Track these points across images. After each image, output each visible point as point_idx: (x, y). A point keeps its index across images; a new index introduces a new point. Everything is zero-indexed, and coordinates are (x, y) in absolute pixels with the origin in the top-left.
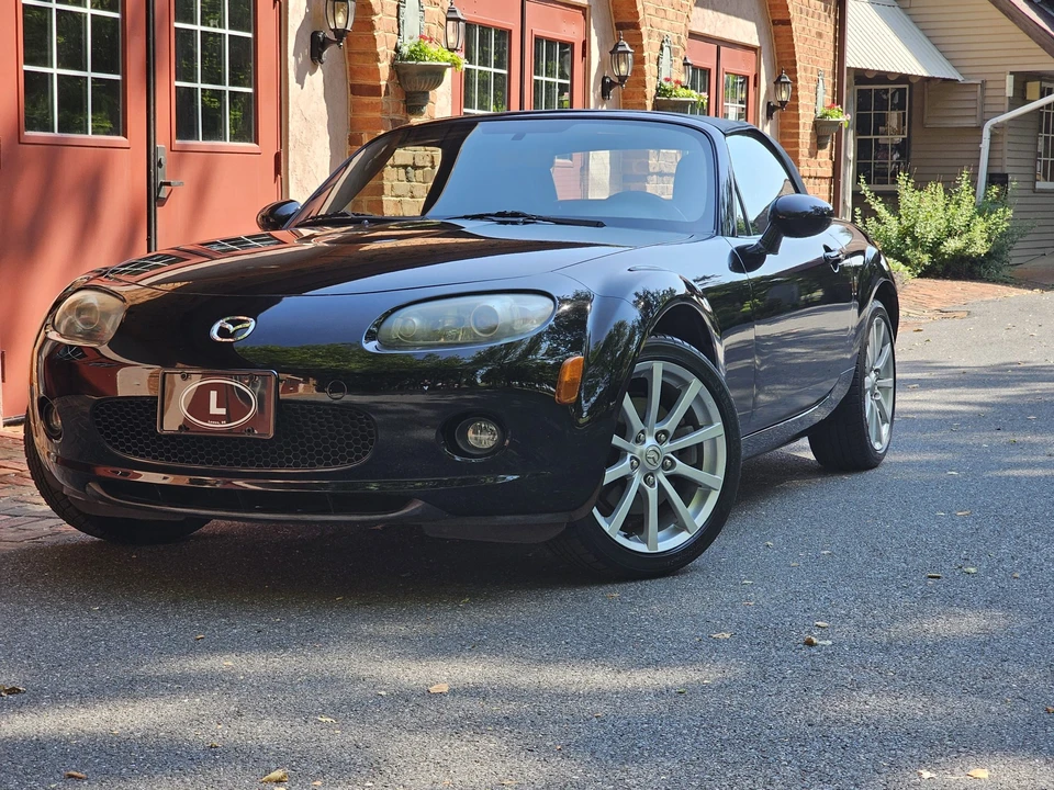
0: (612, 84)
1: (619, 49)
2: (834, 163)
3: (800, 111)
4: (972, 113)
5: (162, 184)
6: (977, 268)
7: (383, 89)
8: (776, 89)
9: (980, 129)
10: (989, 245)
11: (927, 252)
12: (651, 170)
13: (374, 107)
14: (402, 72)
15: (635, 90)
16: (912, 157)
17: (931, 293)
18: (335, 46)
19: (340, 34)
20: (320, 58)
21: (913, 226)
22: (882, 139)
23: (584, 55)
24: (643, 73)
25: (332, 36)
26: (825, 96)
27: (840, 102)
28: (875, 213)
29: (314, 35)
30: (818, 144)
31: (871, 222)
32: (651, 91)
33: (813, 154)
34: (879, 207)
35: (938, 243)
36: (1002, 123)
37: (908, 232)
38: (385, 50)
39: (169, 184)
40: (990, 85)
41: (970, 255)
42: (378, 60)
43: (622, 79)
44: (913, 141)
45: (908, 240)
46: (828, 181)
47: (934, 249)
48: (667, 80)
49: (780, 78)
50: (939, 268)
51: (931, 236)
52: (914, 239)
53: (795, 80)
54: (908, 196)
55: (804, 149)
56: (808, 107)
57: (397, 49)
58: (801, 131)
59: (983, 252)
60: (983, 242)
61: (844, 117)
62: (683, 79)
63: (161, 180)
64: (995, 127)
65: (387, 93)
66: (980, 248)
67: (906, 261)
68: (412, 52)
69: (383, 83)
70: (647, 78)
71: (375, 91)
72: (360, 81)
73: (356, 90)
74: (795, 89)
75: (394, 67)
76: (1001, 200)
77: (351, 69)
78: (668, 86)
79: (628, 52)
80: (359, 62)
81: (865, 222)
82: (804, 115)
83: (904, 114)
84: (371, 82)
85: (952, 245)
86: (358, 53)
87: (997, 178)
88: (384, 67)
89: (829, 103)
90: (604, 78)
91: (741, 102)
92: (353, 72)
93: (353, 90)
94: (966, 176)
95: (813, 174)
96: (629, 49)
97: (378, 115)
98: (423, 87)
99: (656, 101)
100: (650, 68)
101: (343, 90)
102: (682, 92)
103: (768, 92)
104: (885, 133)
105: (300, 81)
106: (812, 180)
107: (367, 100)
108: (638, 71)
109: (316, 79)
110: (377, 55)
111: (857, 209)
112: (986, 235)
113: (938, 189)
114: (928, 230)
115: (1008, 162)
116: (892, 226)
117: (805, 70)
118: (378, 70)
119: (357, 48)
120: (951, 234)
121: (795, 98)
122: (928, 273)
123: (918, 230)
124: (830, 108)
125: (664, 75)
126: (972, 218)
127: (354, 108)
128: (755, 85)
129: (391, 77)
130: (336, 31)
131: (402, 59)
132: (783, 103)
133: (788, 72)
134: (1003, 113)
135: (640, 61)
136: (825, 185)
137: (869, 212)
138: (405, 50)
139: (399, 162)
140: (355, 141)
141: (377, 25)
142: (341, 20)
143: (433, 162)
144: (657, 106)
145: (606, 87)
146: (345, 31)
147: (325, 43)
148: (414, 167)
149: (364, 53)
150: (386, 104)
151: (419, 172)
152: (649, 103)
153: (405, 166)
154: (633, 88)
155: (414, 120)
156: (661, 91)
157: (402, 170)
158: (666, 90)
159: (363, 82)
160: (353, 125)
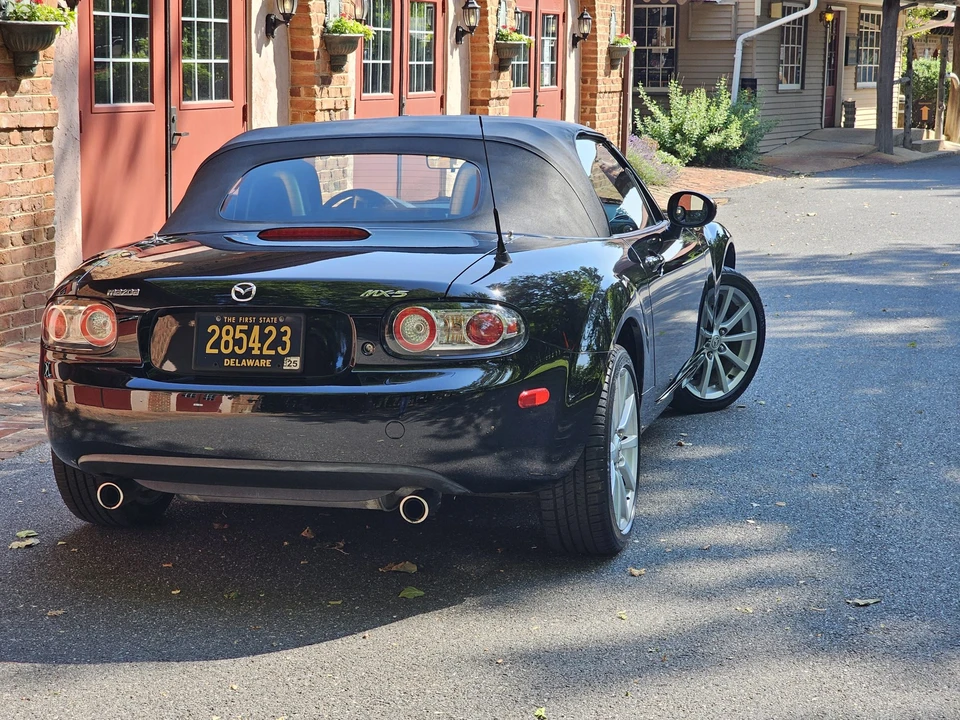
0: (464, 33)
1: (470, 6)
2: (623, 80)
3: (598, 41)
4: (728, 29)
5: (175, 134)
6: (732, 158)
7: (316, 55)
8: (579, 23)
9: (734, 42)
10: (743, 139)
11: (693, 145)
12: (492, 96)
13: (309, 68)
14: (328, 41)
15: (481, 36)
16: (679, 64)
17: (698, 181)
18: (284, 25)
19: (287, 17)
20: (273, 34)
21: (682, 124)
22: (655, 49)
23: (443, 11)
24: (486, 23)
25: (281, 18)
26: (616, 26)
27: (627, 32)
28: (651, 114)
29: (268, 17)
30: (612, 64)
31: (648, 120)
32: (492, 36)
33: (607, 74)
34: (654, 108)
35: (702, 138)
36: (752, 37)
37: (677, 130)
38: (317, 26)
39: (180, 135)
40: (741, 6)
41: (727, 148)
42: (313, 34)
43: (472, 29)
44: (680, 51)
45: (678, 136)
46: (618, 94)
47: (699, 143)
48: (504, 27)
49: (583, 14)
50: (702, 158)
51: (697, 132)
52: (683, 134)
53: (594, 16)
54: (677, 100)
55: (601, 71)
56: (604, 36)
57: (325, 25)
58: (599, 56)
59: (737, 145)
60: (738, 138)
61: (630, 44)
62: (514, 24)
63: (173, 132)
64: (746, 40)
65: (318, 57)
66: (735, 141)
67: (676, 154)
68: (336, 26)
69: (316, 50)
70: (489, 27)
71: (310, 56)
72: (298, 49)
73: (295, 55)
74: (594, 23)
75: (322, 38)
76: (752, 101)
77: (292, 40)
78: (504, 32)
79: (476, 8)
80: (298, 35)
81: (643, 121)
82: (602, 44)
83: (672, 29)
84: (309, 50)
85: (713, 140)
86: (298, 29)
87: (748, 84)
88: (316, 38)
89: (619, 33)
90: (458, 28)
91: (553, 35)
92: (293, 43)
93: (294, 56)
94: (723, 83)
95: (608, 90)
96: (476, 5)
97: (312, 74)
98: (343, 52)
99: (496, 44)
100: (491, 18)
101: (286, 55)
102: (515, 36)
103: (573, 26)
104: (657, 45)
105: (259, 51)
106: (606, 95)
107: (303, 62)
108: (484, 22)
109: (269, 50)
110: (312, 30)
111: (636, 110)
112: (740, 132)
113: (701, 93)
114: (694, 128)
115: (757, 69)
116: (665, 124)
117: (602, 7)
118: (312, 41)
119: (295, 25)
120: (712, 130)
121: (594, 30)
122: (693, 163)
123: (686, 127)
124: (621, 37)
125: (502, 23)
126: (729, 116)
127: (294, 68)
128: (564, 21)
129: (321, 45)
130: (284, 14)
131: (328, 32)
132: (585, 35)
133: (589, 10)
134: (753, 29)
135: (484, 13)
136: (616, 98)
137: (645, 112)
138: (330, 25)
139: (325, 107)
140: (294, 92)
141: (312, 8)
142: (288, 6)
143: (347, 105)
144: (497, 48)
145: (459, 35)
146: (291, 14)
147: (276, 23)
148: (335, 110)
149: (302, 29)
150: (318, 65)
151: (338, 113)
152: (491, 46)
153: (329, 110)
154: (478, 35)
155: (336, 76)
156: (500, 36)
157: (327, 113)
158: (503, 35)
159: (301, 50)
160: (293, 81)
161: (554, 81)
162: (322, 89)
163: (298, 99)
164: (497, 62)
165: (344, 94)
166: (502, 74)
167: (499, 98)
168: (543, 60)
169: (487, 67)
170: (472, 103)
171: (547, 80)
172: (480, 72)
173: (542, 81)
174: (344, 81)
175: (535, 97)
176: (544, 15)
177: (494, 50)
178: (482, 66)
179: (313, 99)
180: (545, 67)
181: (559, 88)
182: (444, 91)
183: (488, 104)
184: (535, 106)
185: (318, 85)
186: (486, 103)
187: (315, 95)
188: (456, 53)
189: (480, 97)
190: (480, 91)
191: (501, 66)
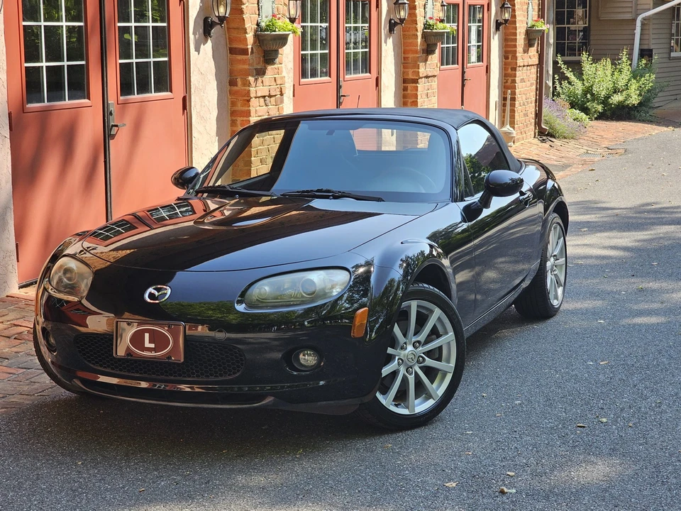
0: (396, 24)
1: (400, 2)
2: (539, 55)
3: (517, 25)
4: (630, 10)
5: (113, 126)
6: (632, 112)
7: (250, 50)
8: (501, 11)
9: (634, 20)
10: (640, 98)
11: (601, 103)
12: (421, 75)
13: (244, 62)
14: (261, 38)
15: (411, 26)
16: (592, 38)
17: (602, 133)
18: (219, 26)
19: (222, 19)
20: (209, 34)
21: (592, 86)
22: (573, 27)
23: (377, 7)
24: (415, 15)
25: (217, 21)
26: (533, 13)
27: (543, 17)
28: (567, 78)
29: (206, 20)
30: (529, 43)
31: (565, 83)
32: (420, 26)
33: (526, 51)
34: (569, 74)
35: (608, 97)
36: (649, 16)
37: (588, 90)
38: (250, 26)
39: (117, 126)
41: (628, 105)
42: (246, 33)
43: (402, 20)
44: (592, 28)
45: (589, 96)
46: (535, 67)
47: (605, 102)
48: (431, 18)
49: (504, 4)
50: (608, 113)
51: (603, 93)
52: (593, 95)
53: (514, 5)
54: (588, 67)
55: (520, 49)
56: (522, 21)
57: (258, 24)
58: (518, 37)
59: (636, 102)
60: (636, 97)
61: (545, 26)
62: (441, 15)
63: (112, 124)
64: (644, 19)
65: (252, 52)
66: (634, 100)
67: (585, 110)
68: (267, 26)
69: (250, 47)
70: (418, 19)
71: (245, 52)
72: (235, 46)
73: (233, 51)
74: (514, 10)
75: (256, 36)
76: (648, 68)
77: (229, 38)
78: (431, 22)
79: (405, 3)
80: (235, 34)
81: (561, 84)
82: (520, 27)
83: (586, 11)
84: (242, 46)
85: (616, 99)
86: (233, 29)
87: (646, 53)
88: (250, 37)
89: (536, 18)
90: (390, 20)
91: (479, 21)
92: (231, 40)
93: (231, 53)
94: (625, 53)
95: (526, 64)
97: (246, 67)
98: (275, 47)
99: (423, 32)
100: (419, 11)
101: (224, 51)
102: (440, 25)
103: (496, 13)
104: (574, 23)
105: (198, 50)
106: (525, 68)
107: (240, 57)
108: (412, 14)
109: (208, 47)
110: (246, 29)
111: (556, 76)
112: (638, 92)
113: (607, 63)
114: (601, 89)
115: (653, 41)
116: (579, 87)
118: (246, 39)
119: (232, 26)
120: (616, 91)
121: (514, 16)
122: (602, 117)
123: (595, 89)
124: (536, 21)
125: (429, 15)
126: (629, 80)
127: (232, 62)
128: (488, 10)
129: (255, 42)
130: (219, 17)
131: (261, 31)
132: (506, 21)
133: (509, 1)
134: (649, 10)
135: (413, 8)
136: (534, 70)
137: (563, 78)
138: (263, 24)
139: (259, 95)
140: (232, 83)
141: (245, 11)
142: (222, 10)
143: (281, 91)
144: (424, 35)
145: (392, 26)
146: (224, 17)
147: (212, 25)
148: (270, 96)
149: (238, 28)
150: (252, 59)
151: (273, 99)
152: (419, 34)
153: (264, 97)
154: (409, 26)
155: (270, 68)
156: (427, 26)
157: (262, 100)
158: (430, 25)
159: (237, 46)
160: (231, 73)
161: (480, 58)
162: (256, 80)
163: (235, 88)
164: (425, 47)
165: (278, 82)
166: (430, 57)
167: (427, 77)
168: (469, 42)
169: (416, 52)
170: (405, 81)
171: (474, 57)
172: (411, 56)
173: (469, 59)
174: (279, 71)
175: (463, 73)
176: (470, 6)
177: (422, 37)
178: (411, 50)
179: (247, 88)
180: (472, 48)
181: (485, 63)
182: (379, 72)
183: (417, 82)
184: (463, 80)
185: (253, 76)
186: (416, 81)
187: (249, 85)
188: (390, 41)
189: (411, 76)
190: (410, 71)
191: (429, 50)
